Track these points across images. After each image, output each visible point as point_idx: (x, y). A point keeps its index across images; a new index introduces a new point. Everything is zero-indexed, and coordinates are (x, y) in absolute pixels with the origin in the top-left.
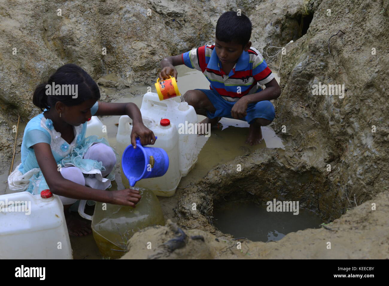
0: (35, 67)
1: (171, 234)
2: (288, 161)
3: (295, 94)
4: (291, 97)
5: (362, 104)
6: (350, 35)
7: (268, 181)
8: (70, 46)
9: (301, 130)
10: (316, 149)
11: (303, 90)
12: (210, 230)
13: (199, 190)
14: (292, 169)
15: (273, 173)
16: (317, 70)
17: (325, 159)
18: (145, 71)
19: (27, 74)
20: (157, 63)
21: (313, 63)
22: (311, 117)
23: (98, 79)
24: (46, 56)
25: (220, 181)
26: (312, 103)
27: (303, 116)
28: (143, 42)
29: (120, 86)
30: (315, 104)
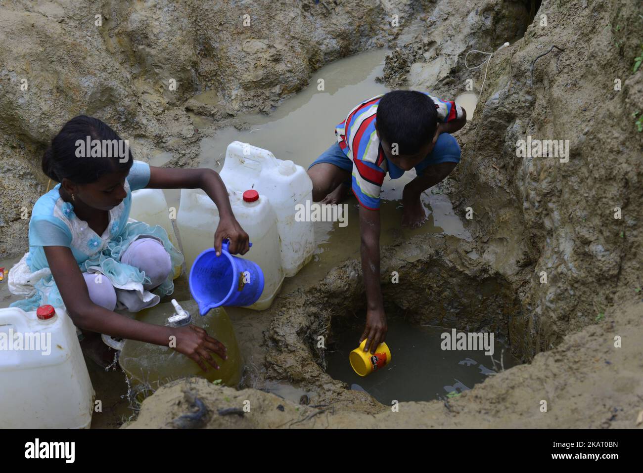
0: (79, 86)
1: (185, 406)
2: (461, 259)
3: (486, 145)
4: (480, 149)
5: (564, 183)
6: (571, 55)
7: (429, 289)
8: (143, 47)
9: (490, 207)
10: (507, 242)
11: (499, 139)
12: (311, 372)
13: (308, 303)
14: (467, 272)
15: (438, 276)
16: (520, 108)
17: (518, 262)
18: (262, 88)
19: (67, 96)
20: (282, 76)
21: (516, 96)
22: (505, 187)
23: (187, 100)
24: (98, 67)
25: (347, 287)
26: (509, 163)
27: (494, 183)
28: (262, 40)
29: (219, 114)
30: (513, 165)
